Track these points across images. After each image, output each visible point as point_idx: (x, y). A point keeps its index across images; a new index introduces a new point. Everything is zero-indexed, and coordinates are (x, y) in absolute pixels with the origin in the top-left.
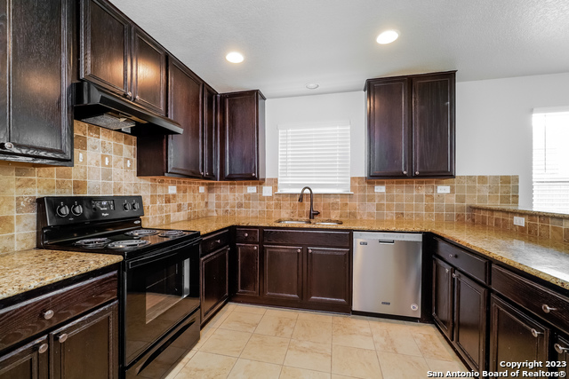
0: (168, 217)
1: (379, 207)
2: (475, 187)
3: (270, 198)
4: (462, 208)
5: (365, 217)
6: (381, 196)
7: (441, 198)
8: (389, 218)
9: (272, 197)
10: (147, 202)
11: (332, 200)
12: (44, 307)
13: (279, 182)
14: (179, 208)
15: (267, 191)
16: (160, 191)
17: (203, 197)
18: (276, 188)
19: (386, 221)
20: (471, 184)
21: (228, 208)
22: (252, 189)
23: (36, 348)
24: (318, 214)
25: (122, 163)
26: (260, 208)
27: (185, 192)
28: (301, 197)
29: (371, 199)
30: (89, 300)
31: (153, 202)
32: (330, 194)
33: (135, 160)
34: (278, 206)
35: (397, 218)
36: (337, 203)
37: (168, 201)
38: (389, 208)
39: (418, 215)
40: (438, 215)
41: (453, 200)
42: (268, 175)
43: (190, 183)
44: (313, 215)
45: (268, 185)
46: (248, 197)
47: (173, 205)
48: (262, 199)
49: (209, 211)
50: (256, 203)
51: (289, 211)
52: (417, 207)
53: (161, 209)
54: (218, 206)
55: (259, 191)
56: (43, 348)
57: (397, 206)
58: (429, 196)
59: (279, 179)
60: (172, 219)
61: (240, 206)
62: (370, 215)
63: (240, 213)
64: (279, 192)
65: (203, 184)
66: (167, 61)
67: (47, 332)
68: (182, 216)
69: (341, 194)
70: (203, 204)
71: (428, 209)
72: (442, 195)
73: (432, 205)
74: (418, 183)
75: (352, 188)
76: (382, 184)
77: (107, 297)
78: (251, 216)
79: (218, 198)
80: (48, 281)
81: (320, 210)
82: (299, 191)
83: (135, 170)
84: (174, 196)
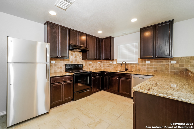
0: (89, 68)
1: (148, 68)
2: (189, 61)
3: (115, 65)
4: (182, 69)
5: (143, 71)
6: (148, 64)
7: (172, 65)
8: (151, 72)
9: (116, 64)
10: (84, 65)
11: (132, 65)
12: (63, 78)
13: (118, 60)
14: (92, 67)
15: (115, 63)
16: (87, 62)
17: (99, 64)
18: (117, 62)
19: (150, 72)
20: (186, 60)
21: (105, 67)
22: (111, 62)
23: (62, 83)
24: (128, 69)
25: (79, 57)
26: (113, 67)
27: (94, 63)
28: (122, 64)
29: (145, 65)
30: (68, 79)
31: (86, 65)
32: (132, 64)
33: (82, 57)
34: (117, 67)
35: (154, 72)
36: (134, 66)
37: (89, 65)
38: (151, 68)
39: (162, 71)
40: (171, 72)
41: (178, 66)
42: (115, 58)
43: (95, 61)
44: (126, 70)
45: (115, 61)
46: (110, 64)
47: (91, 66)
48: (113, 65)
49: (101, 68)
50: (112, 66)
51: (120, 68)
52: (162, 68)
53: (88, 67)
54: (103, 67)
55: (113, 63)
56: (62, 84)
57: (154, 68)
58: (167, 64)
59: (118, 59)
60: (90, 69)
61: (108, 67)
62: (145, 70)
63: (108, 69)
64: (118, 63)
65: (99, 61)
66: (87, 35)
67: (63, 82)
68: (93, 68)
69: (135, 64)
70: (99, 66)
71: (166, 69)
72: (173, 64)
73: (169, 68)
74: (163, 60)
75: (139, 62)
76: (149, 60)
77: (71, 80)
78: (110, 69)
79: (103, 64)
80: (63, 75)
81: (129, 68)
82: (121, 63)
83: (82, 59)
84: (91, 64)
